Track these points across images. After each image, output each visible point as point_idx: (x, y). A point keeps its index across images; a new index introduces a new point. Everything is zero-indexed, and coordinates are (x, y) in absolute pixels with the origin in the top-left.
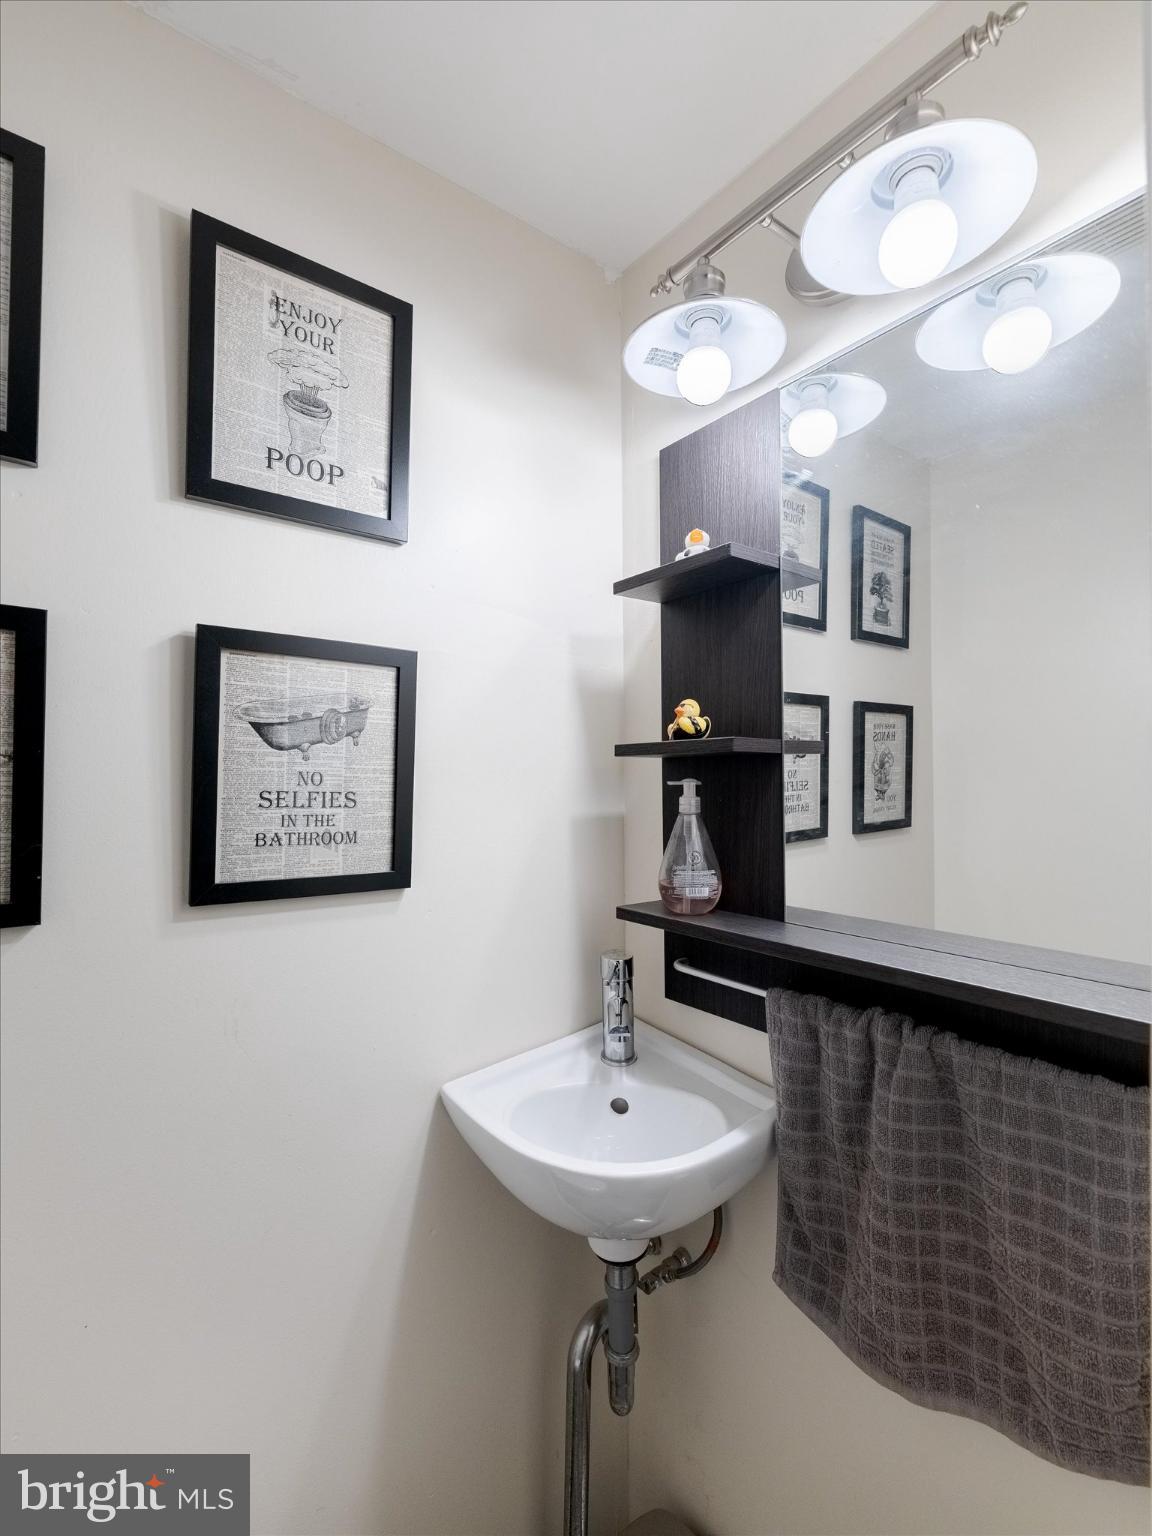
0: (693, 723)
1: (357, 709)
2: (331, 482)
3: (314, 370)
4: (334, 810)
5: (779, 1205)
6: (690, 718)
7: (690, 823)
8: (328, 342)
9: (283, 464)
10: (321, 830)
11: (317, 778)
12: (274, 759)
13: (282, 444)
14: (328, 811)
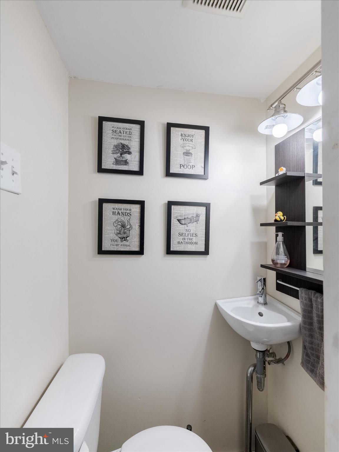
0: (280, 218)
1: (198, 216)
2: (192, 169)
3: (189, 146)
4: (193, 237)
5: (303, 345)
6: (279, 216)
7: (280, 244)
8: (192, 140)
9: (183, 167)
10: (190, 241)
11: (189, 230)
12: (181, 227)
13: (183, 163)
14: (192, 237)
